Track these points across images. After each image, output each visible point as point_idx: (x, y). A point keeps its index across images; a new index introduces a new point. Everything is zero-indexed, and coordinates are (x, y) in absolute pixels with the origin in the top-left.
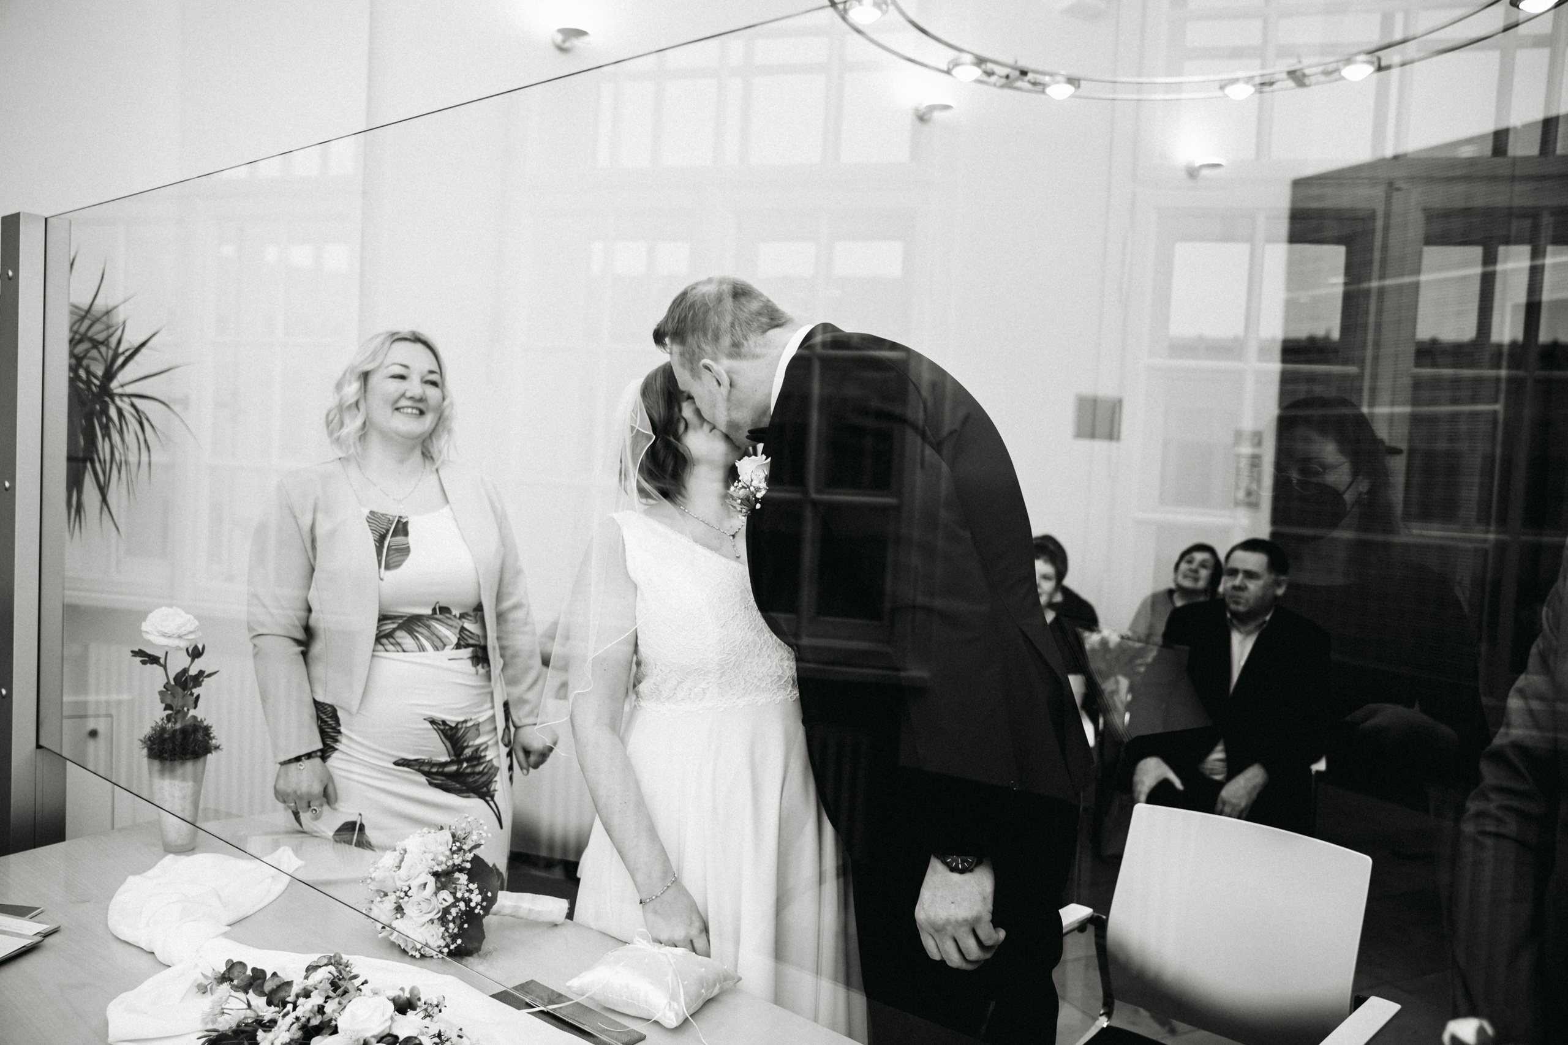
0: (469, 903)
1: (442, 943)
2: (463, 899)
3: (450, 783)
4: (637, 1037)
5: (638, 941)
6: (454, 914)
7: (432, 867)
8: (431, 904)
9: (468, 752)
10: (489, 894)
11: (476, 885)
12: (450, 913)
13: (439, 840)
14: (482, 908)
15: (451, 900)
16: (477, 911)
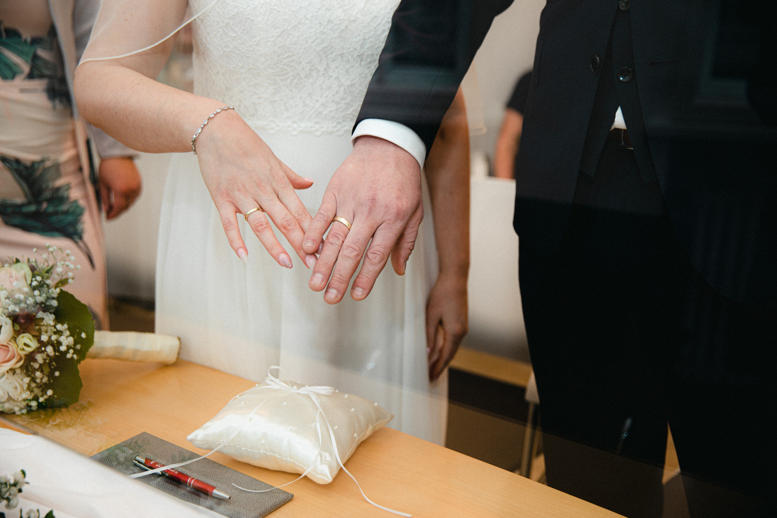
0: (59, 347)
1: (27, 395)
2: (50, 342)
3: (30, 222)
4: (282, 497)
5: (271, 380)
6: (41, 361)
7: (6, 307)
8: (9, 351)
9: (47, 194)
10: (83, 335)
11: (66, 326)
12: (35, 361)
13: (14, 275)
14: (76, 352)
15: (34, 345)
16: (69, 356)
